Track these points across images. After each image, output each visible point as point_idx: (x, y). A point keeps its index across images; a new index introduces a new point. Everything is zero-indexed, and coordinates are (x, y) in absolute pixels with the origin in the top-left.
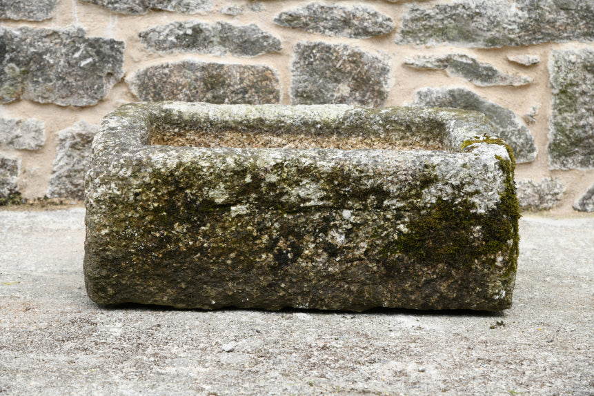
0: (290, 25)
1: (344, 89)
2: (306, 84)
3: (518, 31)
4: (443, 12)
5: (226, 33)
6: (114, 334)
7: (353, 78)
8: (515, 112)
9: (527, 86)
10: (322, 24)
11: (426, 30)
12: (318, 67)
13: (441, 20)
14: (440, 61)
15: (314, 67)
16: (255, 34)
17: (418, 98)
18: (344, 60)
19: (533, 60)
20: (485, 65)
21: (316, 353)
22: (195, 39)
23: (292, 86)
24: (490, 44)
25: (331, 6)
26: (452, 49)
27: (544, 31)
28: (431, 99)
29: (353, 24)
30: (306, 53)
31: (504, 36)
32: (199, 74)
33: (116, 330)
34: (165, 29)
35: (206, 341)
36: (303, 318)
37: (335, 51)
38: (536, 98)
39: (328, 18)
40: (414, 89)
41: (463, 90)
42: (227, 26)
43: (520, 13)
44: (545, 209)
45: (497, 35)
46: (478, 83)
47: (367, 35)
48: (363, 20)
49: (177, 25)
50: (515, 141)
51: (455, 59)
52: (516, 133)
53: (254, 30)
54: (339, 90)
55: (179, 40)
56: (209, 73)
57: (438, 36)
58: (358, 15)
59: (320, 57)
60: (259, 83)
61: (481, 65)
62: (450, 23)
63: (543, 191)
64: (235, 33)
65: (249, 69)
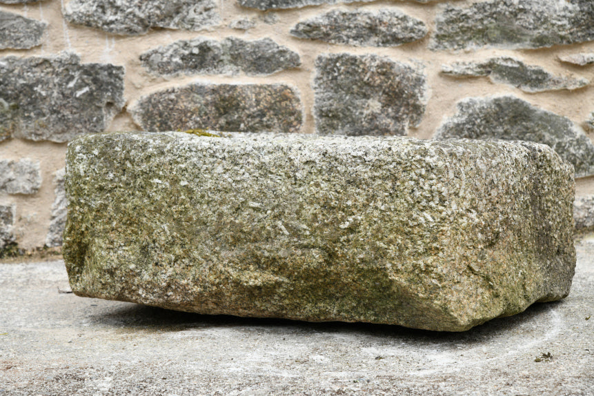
0: (309, 36)
1: (375, 105)
2: (331, 102)
3: (569, 26)
4: (482, 11)
5: (237, 50)
7: (384, 92)
8: (572, 120)
9: (583, 89)
10: (345, 33)
11: (464, 32)
12: (344, 81)
13: (480, 20)
14: (481, 66)
15: (339, 82)
16: (271, 49)
17: (459, 111)
18: (373, 72)
19: (588, 59)
20: (534, 68)
22: (202, 58)
23: (315, 105)
24: (538, 44)
25: (354, 11)
26: (494, 52)
28: (474, 110)
29: (380, 30)
30: (329, 67)
31: (554, 33)
32: (209, 98)
33: (104, 385)
34: (168, 50)
36: (320, 361)
37: (361, 62)
39: (352, 25)
40: (455, 100)
41: (510, 98)
42: (237, 42)
43: (570, 6)
45: (546, 33)
46: (527, 89)
47: (397, 43)
48: (391, 25)
49: (182, 44)
50: (574, 152)
51: (498, 63)
52: (575, 143)
53: (268, 44)
54: (368, 106)
55: (185, 61)
56: (220, 96)
57: (477, 39)
58: (385, 21)
59: (344, 70)
60: (278, 104)
61: (529, 68)
62: (491, 23)
64: (248, 49)
65: (265, 88)
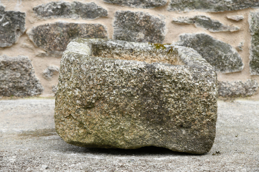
0: (112, 2)
1: (141, 35)
2: (121, 33)
3: (232, 2)
5: (79, 7)
6: (11, 162)
7: (146, 29)
8: (232, 45)
9: (237, 32)
10: (129, 1)
11: (184, 3)
12: (128, 24)
14: (191, 19)
15: (125, 24)
16: (94, 7)
17: (180, 39)
18: (141, 20)
19: (240, 18)
20: (215, 21)
21: (117, 169)
22: (62, 10)
23: (114, 34)
24: (217, 10)
26: (197, 13)
27: (245, 2)
28: (187, 39)
30: (121, 17)
31: (225, 5)
32: (65, 29)
33: (12, 159)
34: (46, 6)
35: (59, 164)
37: (136, 15)
38: (242, 38)
40: (178, 34)
41: (204, 35)
42: (79, 4)
44: (249, 96)
45: (221, 5)
46: (212, 30)
47: (153, 7)
49: (53, 4)
50: (232, 60)
51: (199, 18)
52: (233, 56)
53: (93, 5)
54: (138, 35)
55: (54, 11)
56: (70, 28)
57: (190, 6)
59: (128, 18)
60: (97, 33)
61: (213, 21)
63: (247, 86)
64: (83, 7)
65: (91, 26)
